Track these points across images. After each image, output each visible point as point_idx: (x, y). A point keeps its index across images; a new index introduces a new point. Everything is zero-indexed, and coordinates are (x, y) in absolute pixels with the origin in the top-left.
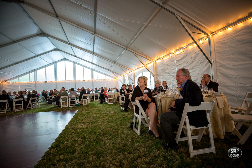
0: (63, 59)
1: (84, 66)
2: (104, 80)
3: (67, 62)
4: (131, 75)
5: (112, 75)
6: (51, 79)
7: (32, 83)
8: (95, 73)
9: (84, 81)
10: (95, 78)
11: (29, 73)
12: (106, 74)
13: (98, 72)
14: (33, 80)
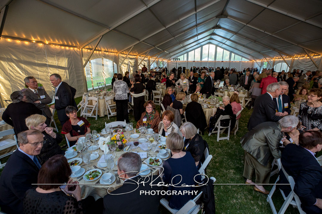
0: (208, 43)
1: (224, 49)
2: (240, 62)
3: (211, 45)
4: (271, 61)
5: (249, 57)
6: (198, 59)
7: (185, 61)
8: (233, 55)
9: (223, 61)
10: (232, 60)
11: (183, 54)
12: (242, 57)
13: (235, 54)
14: (185, 59)
